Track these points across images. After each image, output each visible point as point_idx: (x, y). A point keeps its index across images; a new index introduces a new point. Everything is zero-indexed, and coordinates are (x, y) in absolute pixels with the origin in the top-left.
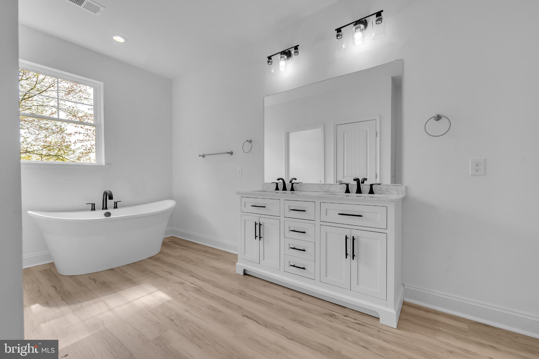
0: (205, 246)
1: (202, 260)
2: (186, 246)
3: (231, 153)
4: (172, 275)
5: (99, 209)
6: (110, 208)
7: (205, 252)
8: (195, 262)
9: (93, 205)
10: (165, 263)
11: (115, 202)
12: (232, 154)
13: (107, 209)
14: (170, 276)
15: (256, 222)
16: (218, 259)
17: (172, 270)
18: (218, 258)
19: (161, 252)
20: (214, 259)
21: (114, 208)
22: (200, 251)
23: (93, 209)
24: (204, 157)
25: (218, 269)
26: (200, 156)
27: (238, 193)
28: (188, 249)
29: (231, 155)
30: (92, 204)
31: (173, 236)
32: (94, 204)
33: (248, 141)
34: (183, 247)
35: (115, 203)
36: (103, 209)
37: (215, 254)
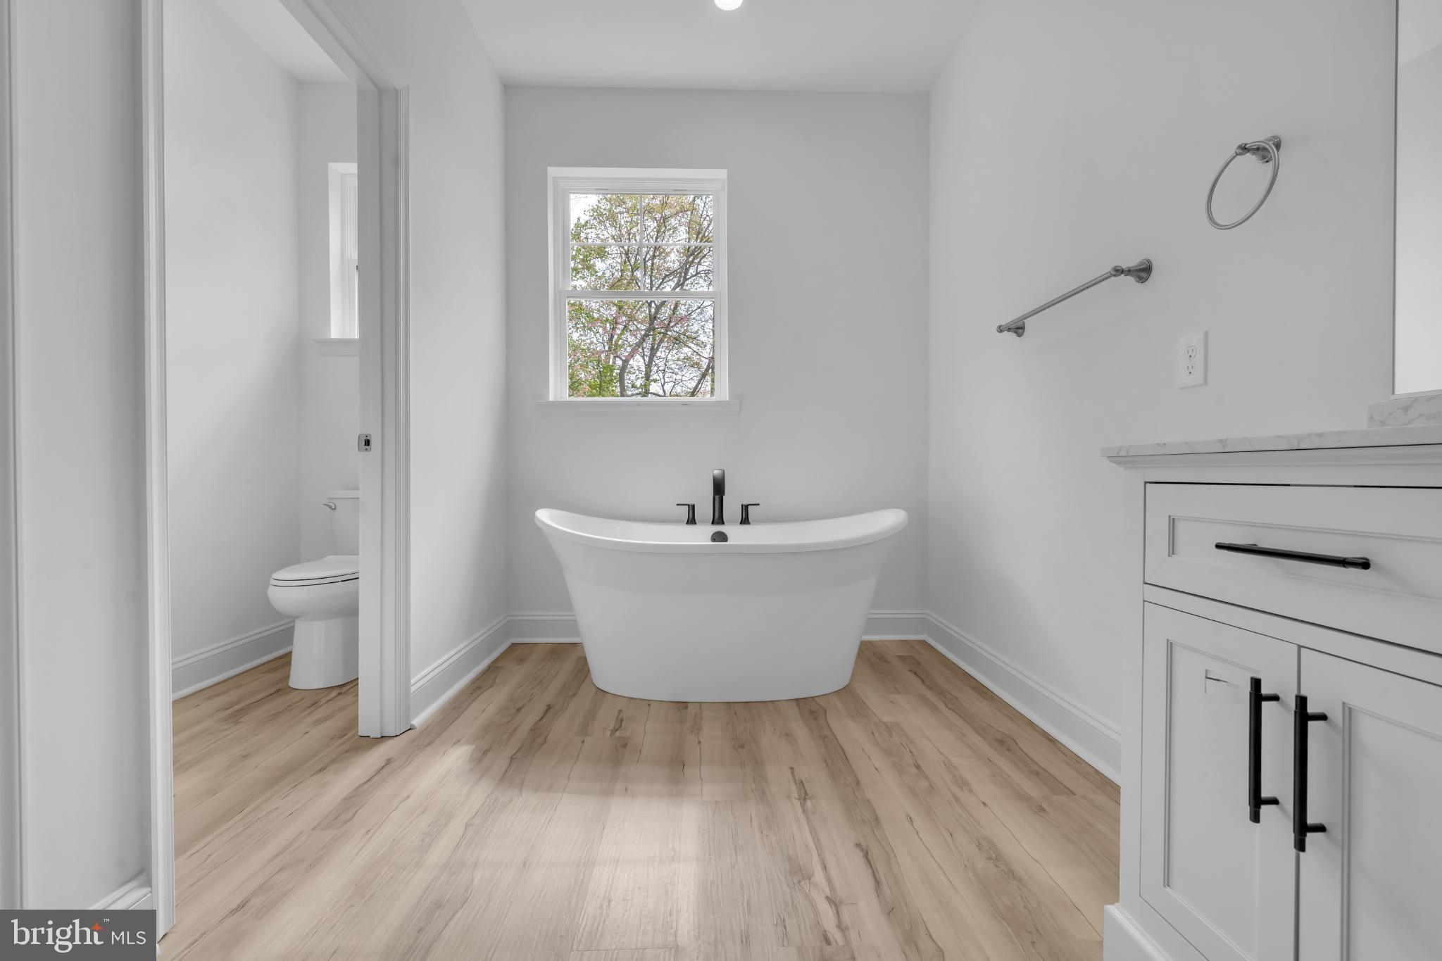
0: (1015, 715)
1: (963, 784)
2: (942, 693)
3: (1143, 272)
4: (803, 806)
5: (704, 522)
6: (732, 522)
7: (1003, 743)
8: (927, 778)
9: (692, 508)
10: (824, 738)
11: (742, 506)
12: (1144, 275)
13: (723, 523)
14: (790, 811)
15: (1256, 683)
16: (1044, 810)
17: (820, 783)
18: (1045, 806)
19: (846, 693)
20: (1022, 797)
21: (741, 523)
22: (982, 730)
23: (692, 521)
24: (1019, 335)
25: (1011, 874)
26: (1000, 330)
27: (1124, 459)
28: (942, 706)
29: (1142, 280)
30: (689, 505)
31: (924, 643)
32: (694, 506)
33: (1244, 149)
34: (928, 694)
35: (744, 508)
36: (713, 523)
37: (1037, 773)
